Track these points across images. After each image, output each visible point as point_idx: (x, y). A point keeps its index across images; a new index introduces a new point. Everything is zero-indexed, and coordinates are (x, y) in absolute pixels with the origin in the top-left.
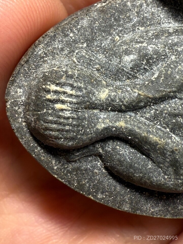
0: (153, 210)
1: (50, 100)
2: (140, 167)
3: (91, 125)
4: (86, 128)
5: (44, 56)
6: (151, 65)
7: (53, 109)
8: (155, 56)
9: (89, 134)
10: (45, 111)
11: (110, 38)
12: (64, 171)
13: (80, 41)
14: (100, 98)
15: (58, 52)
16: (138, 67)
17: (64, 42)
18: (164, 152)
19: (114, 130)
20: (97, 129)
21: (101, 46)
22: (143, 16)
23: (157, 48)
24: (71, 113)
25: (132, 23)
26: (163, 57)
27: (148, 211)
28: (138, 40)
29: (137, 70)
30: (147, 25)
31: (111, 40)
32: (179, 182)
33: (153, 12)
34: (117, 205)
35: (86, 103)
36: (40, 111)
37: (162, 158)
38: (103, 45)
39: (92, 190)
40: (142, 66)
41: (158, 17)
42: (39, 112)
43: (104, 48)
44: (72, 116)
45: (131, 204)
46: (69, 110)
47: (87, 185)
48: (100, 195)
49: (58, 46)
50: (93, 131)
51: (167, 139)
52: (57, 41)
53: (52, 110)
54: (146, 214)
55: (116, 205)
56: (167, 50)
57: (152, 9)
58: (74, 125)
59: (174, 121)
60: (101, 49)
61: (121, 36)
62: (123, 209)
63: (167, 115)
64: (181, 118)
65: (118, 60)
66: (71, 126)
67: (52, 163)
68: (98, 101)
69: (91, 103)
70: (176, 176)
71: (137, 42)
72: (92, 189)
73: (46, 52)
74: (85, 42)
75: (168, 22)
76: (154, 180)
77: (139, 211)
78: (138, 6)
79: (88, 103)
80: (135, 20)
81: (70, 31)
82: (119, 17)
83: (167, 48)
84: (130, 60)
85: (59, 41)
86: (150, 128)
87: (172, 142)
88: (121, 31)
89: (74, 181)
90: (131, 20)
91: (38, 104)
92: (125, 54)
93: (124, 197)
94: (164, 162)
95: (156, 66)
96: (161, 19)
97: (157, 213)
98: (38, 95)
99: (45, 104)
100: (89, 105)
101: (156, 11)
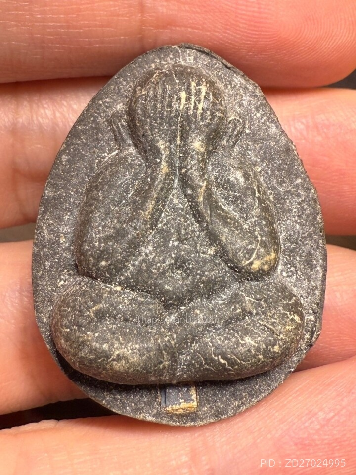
0: (44, 228)
1: (189, 85)
2: (111, 197)
3: (163, 133)
4: (160, 128)
5: (233, 85)
6: (234, 203)
7: (180, 90)
8: (245, 206)
9: (151, 132)
10: (177, 81)
11: (258, 160)
12: (96, 113)
13: (252, 125)
14: (194, 142)
15: (238, 101)
16: (231, 188)
17: (249, 107)
18: (135, 219)
19: (157, 161)
20: (158, 141)
21: (247, 150)
22: (287, 199)
23: (255, 208)
24: (176, 109)
25: (278, 186)
26: (245, 215)
27: (44, 221)
28: (260, 189)
29: (227, 187)
30: (275, 204)
31: (256, 162)
32: (96, 242)
33: (292, 210)
34: (52, 181)
35: (188, 126)
36: (176, 76)
37: (126, 219)
38: (250, 153)
39: (72, 147)
40: (232, 192)
41: (287, 217)
42: (174, 76)
43: (246, 153)
44: (173, 111)
45: (54, 198)
46: (179, 107)
47: (79, 142)
48: (66, 157)
49: (244, 100)
50: (156, 137)
51: (150, 222)
52: (251, 99)
53: (178, 89)
54: (39, 219)
55: (52, 179)
56: (253, 220)
57: (295, 209)
58: (163, 113)
59: (172, 230)
60: (245, 150)
61: (261, 173)
62: (47, 189)
63: (178, 222)
64: (176, 238)
65: (237, 166)
66: (162, 110)
67: (106, 98)
68: (191, 140)
69: (188, 131)
70: (103, 239)
71: (258, 187)
72: (74, 147)
73: (237, 87)
74: (252, 131)
75: (281, 230)
76: (96, 214)
77: (43, 209)
78: (298, 191)
79: (188, 128)
80: (281, 189)
81: (263, 113)
82: (283, 169)
83: (256, 219)
84: (238, 178)
85: (250, 101)
86: (162, 202)
87: (147, 229)
88: (267, 173)
89: (84, 125)
90: (280, 184)
91: (183, 74)
92: (244, 172)
93: (64, 189)
94: (121, 222)
95: (233, 210)
96: (285, 221)
97: (40, 233)
98: (193, 75)
99: (184, 81)
100: (186, 130)
101: (294, 214)
